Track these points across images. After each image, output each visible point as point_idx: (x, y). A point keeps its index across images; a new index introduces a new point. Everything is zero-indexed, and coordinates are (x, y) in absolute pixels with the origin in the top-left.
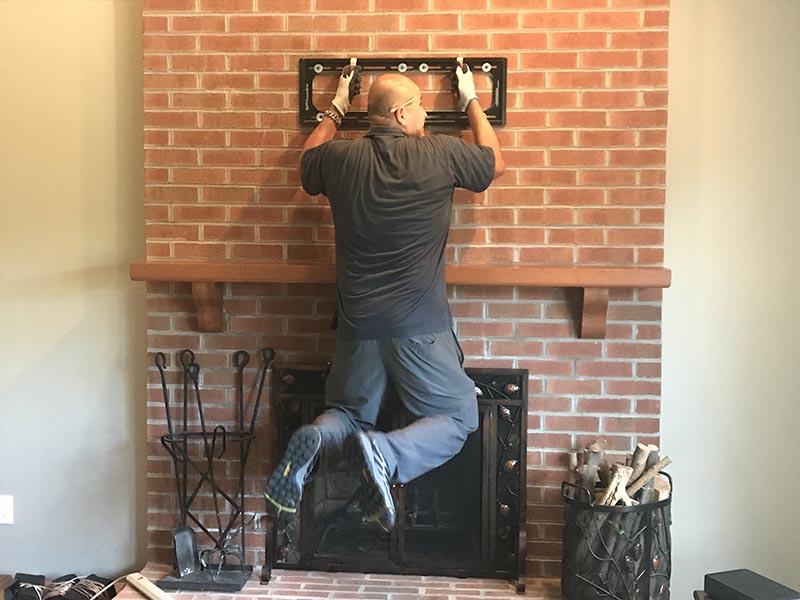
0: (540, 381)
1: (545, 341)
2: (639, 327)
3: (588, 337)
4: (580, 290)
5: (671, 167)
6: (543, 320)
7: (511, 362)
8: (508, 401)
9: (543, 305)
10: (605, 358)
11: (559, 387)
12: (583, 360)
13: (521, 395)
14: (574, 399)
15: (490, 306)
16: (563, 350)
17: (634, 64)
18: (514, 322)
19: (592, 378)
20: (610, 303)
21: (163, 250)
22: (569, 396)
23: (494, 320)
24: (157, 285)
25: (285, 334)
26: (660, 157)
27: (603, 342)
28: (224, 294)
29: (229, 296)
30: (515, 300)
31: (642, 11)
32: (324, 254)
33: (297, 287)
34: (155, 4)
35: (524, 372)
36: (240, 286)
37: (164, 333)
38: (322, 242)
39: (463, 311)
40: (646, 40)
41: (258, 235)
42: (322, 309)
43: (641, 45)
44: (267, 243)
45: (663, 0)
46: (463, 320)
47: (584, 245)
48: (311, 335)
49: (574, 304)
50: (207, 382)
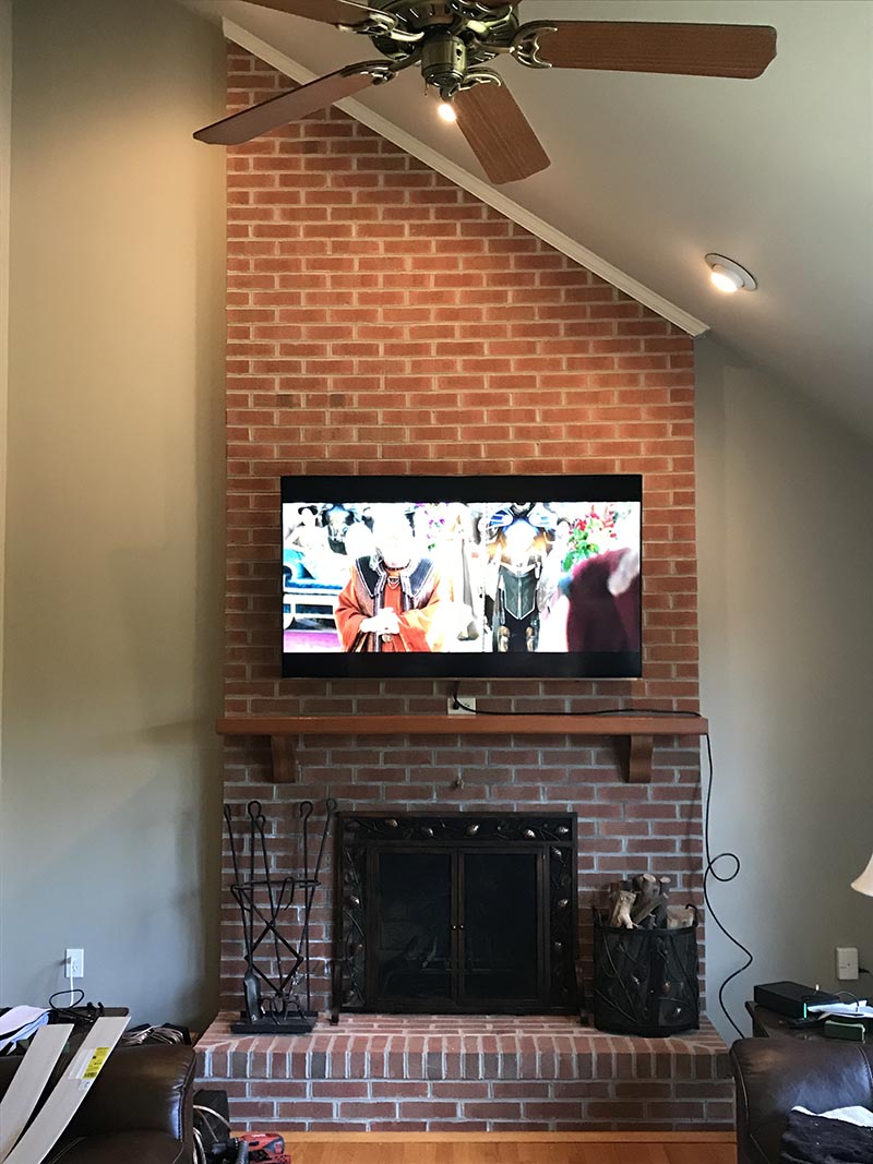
0: (592, 824)
1: (596, 786)
2: (680, 771)
3: (632, 782)
4: (628, 737)
5: (701, 626)
6: (594, 766)
7: (566, 805)
8: (559, 843)
9: (593, 751)
10: (651, 802)
11: (609, 829)
12: (633, 803)
13: (570, 836)
14: (624, 840)
15: (545, 754)
17: (666, 537)
18: (568, 767)
19: (640, 820)
20: (654, 750)
21: (240, 706)
22: (619, 837)
23: (549, 767)
24: (233, 739)
25: (354, 783)
26: (693, 618)
27: (649, 786)
28: (297, 746)
29: (301, 747)
30: (568, 748)
31: (671, 492)
32: (391, 707)
33: (363, 738)
34: (238, 485)
35: (574, 815)
36: (313, 739)
37: (240, 784)
38: (389, 696)
39: (519, 758)
40: (676, 516)
41: (329, 690)
42: (389, 758)
43: (671, 520)
44: (337, 697)
45: (690, 481)
46: (520, 767)
47: (628, 697)
48: (380, 783)
49: (622, 750)
50: (279, 831)
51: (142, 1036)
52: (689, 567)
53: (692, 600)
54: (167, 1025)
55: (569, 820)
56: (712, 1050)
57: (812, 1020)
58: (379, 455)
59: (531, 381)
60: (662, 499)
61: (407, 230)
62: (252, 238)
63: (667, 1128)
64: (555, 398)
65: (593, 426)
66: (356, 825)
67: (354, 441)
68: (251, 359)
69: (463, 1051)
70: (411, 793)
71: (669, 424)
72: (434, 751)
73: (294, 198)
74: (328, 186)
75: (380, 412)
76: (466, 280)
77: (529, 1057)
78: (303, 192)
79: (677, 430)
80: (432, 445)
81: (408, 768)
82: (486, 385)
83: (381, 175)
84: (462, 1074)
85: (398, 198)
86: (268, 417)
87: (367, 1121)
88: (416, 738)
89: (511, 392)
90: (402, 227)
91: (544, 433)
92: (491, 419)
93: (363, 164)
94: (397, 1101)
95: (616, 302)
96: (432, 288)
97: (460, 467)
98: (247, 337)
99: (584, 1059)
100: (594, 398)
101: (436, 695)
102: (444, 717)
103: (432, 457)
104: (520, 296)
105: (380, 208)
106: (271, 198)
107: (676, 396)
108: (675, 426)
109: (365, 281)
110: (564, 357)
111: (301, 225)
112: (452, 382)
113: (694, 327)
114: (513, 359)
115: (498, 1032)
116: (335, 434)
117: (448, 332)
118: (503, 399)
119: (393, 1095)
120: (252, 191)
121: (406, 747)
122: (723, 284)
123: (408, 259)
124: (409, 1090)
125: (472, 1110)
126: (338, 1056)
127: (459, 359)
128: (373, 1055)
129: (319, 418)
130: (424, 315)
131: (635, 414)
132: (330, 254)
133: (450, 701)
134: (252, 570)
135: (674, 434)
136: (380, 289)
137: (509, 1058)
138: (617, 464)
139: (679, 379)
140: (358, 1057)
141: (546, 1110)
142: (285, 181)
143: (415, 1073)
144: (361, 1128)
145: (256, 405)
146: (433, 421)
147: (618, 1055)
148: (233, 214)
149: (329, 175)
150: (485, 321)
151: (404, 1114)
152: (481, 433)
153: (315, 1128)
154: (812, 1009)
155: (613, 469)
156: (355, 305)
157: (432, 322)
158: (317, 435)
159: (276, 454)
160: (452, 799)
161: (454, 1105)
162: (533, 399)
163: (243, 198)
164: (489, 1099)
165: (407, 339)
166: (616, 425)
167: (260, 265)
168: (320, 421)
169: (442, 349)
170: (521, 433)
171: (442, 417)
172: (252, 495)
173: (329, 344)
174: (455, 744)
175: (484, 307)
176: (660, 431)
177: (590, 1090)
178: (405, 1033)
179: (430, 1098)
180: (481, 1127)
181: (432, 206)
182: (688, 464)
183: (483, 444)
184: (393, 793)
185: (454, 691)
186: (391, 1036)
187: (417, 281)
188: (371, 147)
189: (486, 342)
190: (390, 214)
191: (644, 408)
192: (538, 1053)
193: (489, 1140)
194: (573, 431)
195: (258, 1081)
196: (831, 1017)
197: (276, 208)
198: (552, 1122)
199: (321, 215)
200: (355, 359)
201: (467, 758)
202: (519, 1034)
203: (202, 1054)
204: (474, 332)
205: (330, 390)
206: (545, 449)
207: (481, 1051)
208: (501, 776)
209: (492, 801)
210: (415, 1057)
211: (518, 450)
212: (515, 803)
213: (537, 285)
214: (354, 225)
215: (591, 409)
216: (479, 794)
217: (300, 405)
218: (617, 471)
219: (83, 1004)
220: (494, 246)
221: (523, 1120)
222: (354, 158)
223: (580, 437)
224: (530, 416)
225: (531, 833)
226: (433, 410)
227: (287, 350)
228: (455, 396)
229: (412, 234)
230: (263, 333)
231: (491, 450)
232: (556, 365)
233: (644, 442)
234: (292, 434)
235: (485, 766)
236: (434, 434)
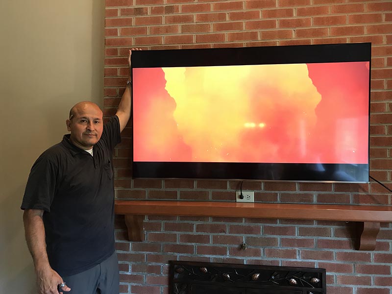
0: (333, 276)
1: (335, 251)
3: (363, 250)
6: (333, 238)
7: (314, 263)
9: (332, 228)
10: (373, 263)
11: (345, 280)
12: (359, 263)
13: (321, 284)
15: (300, 229)
16: (346, 257)
17: (382, 87)
18: (315, 238)
19: (365, 275)
22: (351, 286)
23: (303, 237)
25: (178, 243)
27: (372, 253)
29: (146, 220)
30: (315, 226)
31: (385, 58)
32: (200, 197)
34: (110, 62)
38: (200, 190)
39: (283, 231)
40: (389, 73)
41: (163, 185)
42: (199, 228)
43: (385, 77)
44: (168, 190)
46: (284, 237)
47: (357, 193)
48: (193, 244)
50: (133, 270)
58: (194, 41)
65: (332, 17)
66: (181, 268)
67: (179, 33)
70: (214, 251)
71: (383, 14)
72: (228, 225)
75: (195, 15)
79: (389, 18)
80: (227, 33)
81: (211, 235)
86: (128, 22)
91: (299, 23)
92: (264, 16)
101: (229, 189)
102: (234, 205)
116: (167, 30)
121: (210, 222)
129: (158, 21)
131: (359, 8)
133: (238, 193)
135: (386, 20)
145: (122, 15)
146: (227, 19)
152: (258, 25)
158: (157, 31)
159: (133, 43)
160: (239, 255)
166: (347, 16)
168: (159, 22)
170: (284, 24)
171: (233, 16)
174: (241, 222)
183: (259, 32)
184: (201, 250)
185: (240, 187)
194: (319, 21)
201: (249, 230)
205: (165, 4)
206: (299, 34)
208: (270, 242)
209: (265, 258)
211: (281, 35)
212: (279, 260)
215: (330, 7)
216: (257, 253)
217: (147, 13)
223: (323, 24)
224: (289, 13)
225: (294, 281)
226: (227, 12)
231: (264, 35)
233: (366, 26)
234: (143, 31)
235: (260, 235)
236: (229, 27)
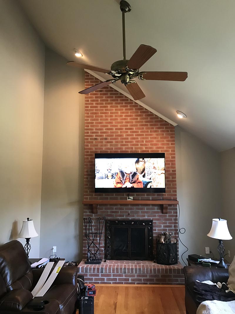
0: (156, 222)
1: (157, 214)
2: (173, 212)
3: (164, 214)
4: (162, 205)
5: (177, 183)
6: (156, 210)
8: (149, 226)
9: (156, 208)
10: (168, 218)
11: (159, 223)
12: (164, 218)
13: (152, 225)
14: (162, 225)
15: (146, 208)
16: (160, 216)
17: (170, 165)
18: (151, 211)
19: (165, 221)
20: (168, 207)
21: (87, 198)
22: (161, 225)
23: (148, 211)
24: (85, 205)
25: (109, 214)
26: (175, 181)
27: (167, 214)
28: (98, 206)
29: (99, 207)
30: (151, 207)
31: (171, 156)
32: (116, 199)
33: (111, 205)
34: (87, 155)
35: (152, 220)
36: (101, 205)
37: (87, 214)
38: (116, 196)
39: (142, 209)
40: (171, 161)
41: (104, 195)
42: (116, 209)
43: (171, 162)
44: (106, 197)
45: (174, 154)
46: (142, 211)
47: (163, 197)
48: (114, 214)
49: (162, 207)
50: (94, 223)
51: (67, 264)
52: (175, 171)
53: (175, 178)
54: (72, 262)
55: (151, 221)
56: (180, 268)
57: (200, 262)
58: (114, 149)
59: (143, 135)
60: (169, 157)
61: (119, 107)
62: (89, 108)
63: (171, 284)
64: (148, 138)
65: (155, 144)
66: (109, 222)
67: (109, 147)
68: (89, 131)
69: (131, 268)
70: (120, 216)
71: (170, 143)
72: (124, 207)
73: (97, 101)
74: (104, 98)
75: (114, 141)
76: (130, 116)
77: (144, 269)
78: (99, 99)
79: (172, 144)
80: (124, 147)
81: (119, 211)
82: (134, 136)
83: (114, 96)
84: (130, 272)
85: (117, 100)
86: (93, 142)
87: (112, 282)
88: (121, 205)
89: (139, 137)
90: (118, 106)
91: (146, 145)
92: (135, 142)
93: (111, 94)
94: (118, 278)
95: (159, 119)
96: (124, 117)
97: (129, 151)
98: (89, 127)
99: (155, 270)
100: (155, 138)
101: (125, 196)
102: (126, 201)
103: (124, 150)
104: (141, 119)
105: (114, 102)
106: (93, 101)
107: (171, 138)
108: (171, 143)
109: (111, 116)
110: (149, 130)
111: (99, 106)
112: (128, 135)
113: (175, 124)
114: (139, 131)
115: (138, 264)
116: (105, 145)
117: (127, 126)
118: (138, 138)
119: (117, 277)
120: (90, 99)
121: (119, 207)
122: (180, 116)
123: (119, 112)
124: (120, 275)
125: (132, 280)
126: (106, 269)
127: (129, 131)
128: (113, 268)
129: (102, 142)
130: (122, 122)
131: (163, 141)
132: (104, 111)
133: (128, 197)
134: (89, 171)
135: (171, 145)
136: (114, 118)
137: (140, 269)
138: (160, 151)
139: (172, 134)
140: (110, 269)
141: (147, 280)
142: (96, 97)
143: (121, 272)
144: (110, 283)
145: (90, 140)
146: (124, 143)
147: (161, 269)
148: (86, 104)
149: (104, 96)
150: (134, 123)
151: (119, 280)
152: (133, 145)
153: (101, 283)
154: (200, 260)
155: (159, 152)
156: (109, 121)
157: (124, 124)
158: (102, 145)
159: (94, 149)
160: (128, 217)
161: (129, 279)
162: (143, 138)
163: (88, 101)
164: (136, 278)
165: (119, 127)
166: (160, 143)
167: (91, 113)
169: (126, 129)
170: (141, 145)
171: (126, 142)
172: (89, 157)
173: (104, 128)
174: (129, 206)
175: (134, 121)
176: (168, 144)
177: (155, 276)
178: (119, 264)
179: (124, 277)
180: (134, 283)
181: (124, 102)
182: (174, 151)
183: (134, 147)
184: (116, 216)
185: (128, 195)
186: (116, 264)
187: (121, 116)
188: (112, 91)
189: (134, 128)
190: (116, 103)
191: (165, 140)
192: (145, 268)
193: (136, 286)
194: (151, 144)
195: (90, 273)
196: (204, 262)
197: (94, 103)
198: (148, 283)
199: (103, 104)
200: (109, 131)
201: (131, 209)
202: (142, 264)
203: (79, 268)
204: (132, 126)
205: (104, 137)
206: (146, 148)
207: (134, 268)
208: (138, 212)
209: (136, 217)
210: (121, 269)
211: (140, 148)
212: (140, 218)
213: (144, 117)
214: (109, 106)
215: (155, 140)
216: (134, 216)
217: (98, 140)
218: (160, 152)
219: (56, 258)
220: (136, 109)
221: (143, 282)
222: (109, 93)
223: (153, 145)
224: (143, 142)
225: (144, 224)
226: (124, 141)
227: (96, 129)
228: (128, 138)
229: (120, 107)
230: (91, 126)
231: (135, 148)
232: (148, 132)
233: (165, 146)
234: (97, 145)
235: (135, 210)
236: (124, 145)
